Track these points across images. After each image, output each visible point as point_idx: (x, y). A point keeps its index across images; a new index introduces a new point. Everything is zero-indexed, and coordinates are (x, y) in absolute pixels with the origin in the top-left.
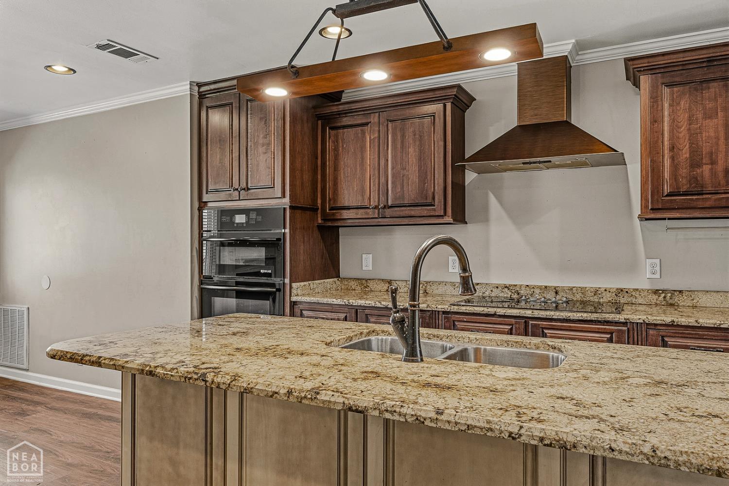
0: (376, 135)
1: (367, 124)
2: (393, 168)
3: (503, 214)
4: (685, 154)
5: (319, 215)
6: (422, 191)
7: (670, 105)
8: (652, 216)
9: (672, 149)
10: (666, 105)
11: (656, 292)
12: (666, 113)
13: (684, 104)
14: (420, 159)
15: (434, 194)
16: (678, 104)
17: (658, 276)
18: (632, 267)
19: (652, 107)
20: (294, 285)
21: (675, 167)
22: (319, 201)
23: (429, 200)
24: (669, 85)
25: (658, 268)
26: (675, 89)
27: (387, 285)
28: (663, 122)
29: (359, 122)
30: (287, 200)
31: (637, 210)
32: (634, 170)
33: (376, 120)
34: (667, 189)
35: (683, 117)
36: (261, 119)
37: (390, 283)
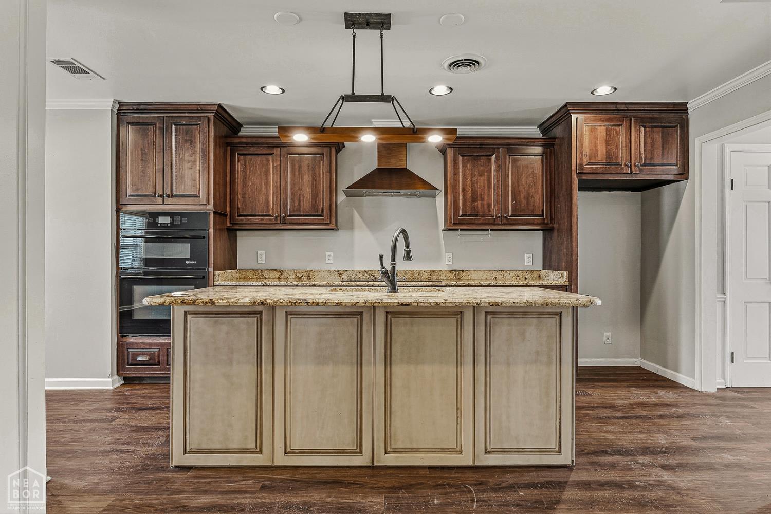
0: (279, 163)
1: (271, 155)
2: (291, 189)
3: (364, 225)
4: (469, 194)
5: (228, 220)
6: (314, 206)
7: (463, 166)
8: (454, 228)
9: (464, 190)
10: (461, 166)
11: (451, 272)
12: (461, 170)
13: (469, 166)
14: (313, 184)
15: (323, 208)
16: (467, 166)
17: (451, 263)
18: (438, 258)
19: (454, 166)
20: (217, 273)
21: (465, 201)
22: (228, 209)
23: (320, 212)
24: (462, 155)
25: (451, 258)
26: (465, 158)
27: (279, 274)
28: (459, 175)
29: (264, 152)
30: (211, 207)
31: (441, 226)
32: (440, 200)
33: (279, 152)
34: (461, 213)
35: (469, 174)
36: (187, 141)
37: (281, 272)
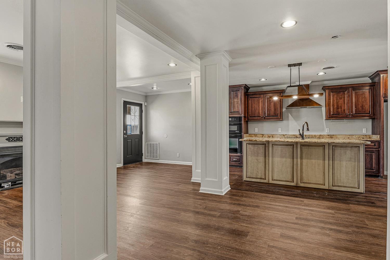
0: (263, 100)
1: (260, 97)
2: (267, 108)
3: (292, 118)
4: (336, 107)
5: (247, 119)
6: (275, 113)
7: (333, 96)
8: (329, 119)
9: (333, 105)
10: (332, 96)
11: (328, 135)
12: (332, 98)
13: (335, 96)
14: (274, 106)
15: (278, 113)
16: (334, 96)
17: (329, 132)
18: (323, 130)
19: (329, 96)
20: (244, 135)
21: (333, 109)
22: (246, 115)
23: (277, 115)
24: (332, 92)
25: (329, 130)
26: (334, 93)
27: (262, 135)
28: (331, 99)
29: (258, 96)
30: (243, 115)
31: (324, 117)
32: (324, 109)
33: (263, 96)
34: (332, 113)
35: (335, 99)
36: (236, 96)
37: (263, 135)
